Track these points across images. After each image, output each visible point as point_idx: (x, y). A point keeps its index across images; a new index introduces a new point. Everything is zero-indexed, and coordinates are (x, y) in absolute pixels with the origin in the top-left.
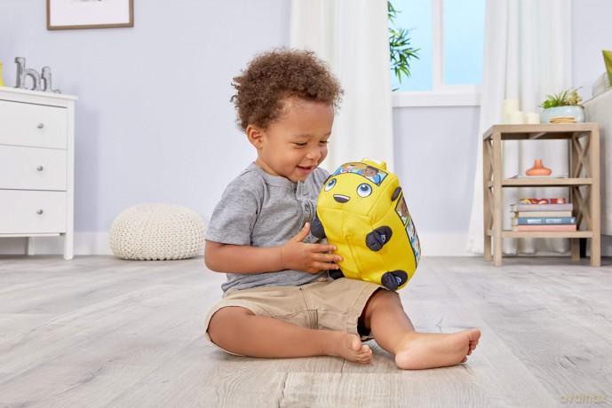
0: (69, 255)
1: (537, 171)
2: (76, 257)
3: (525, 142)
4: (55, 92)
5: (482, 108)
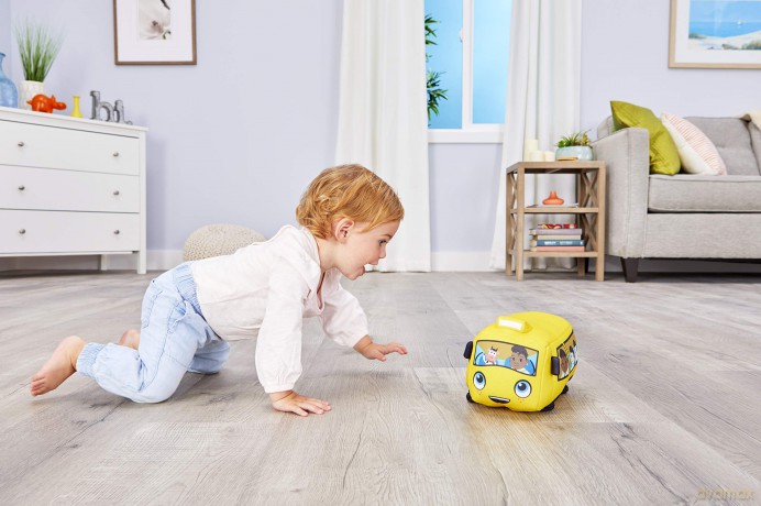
0: (142, 270)
1: (553, 201)
2: (148, 272)
3: (540, 176)
4: (127, 123)
5: (504, 146)
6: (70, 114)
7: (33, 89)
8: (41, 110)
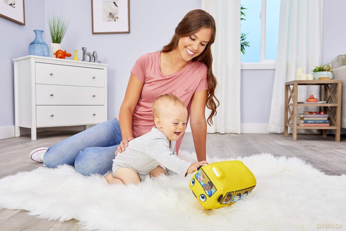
1: (311, 100)
4: (98, 62)
6: (73, 59)
7: (56, 47)
8: (60, 58)
